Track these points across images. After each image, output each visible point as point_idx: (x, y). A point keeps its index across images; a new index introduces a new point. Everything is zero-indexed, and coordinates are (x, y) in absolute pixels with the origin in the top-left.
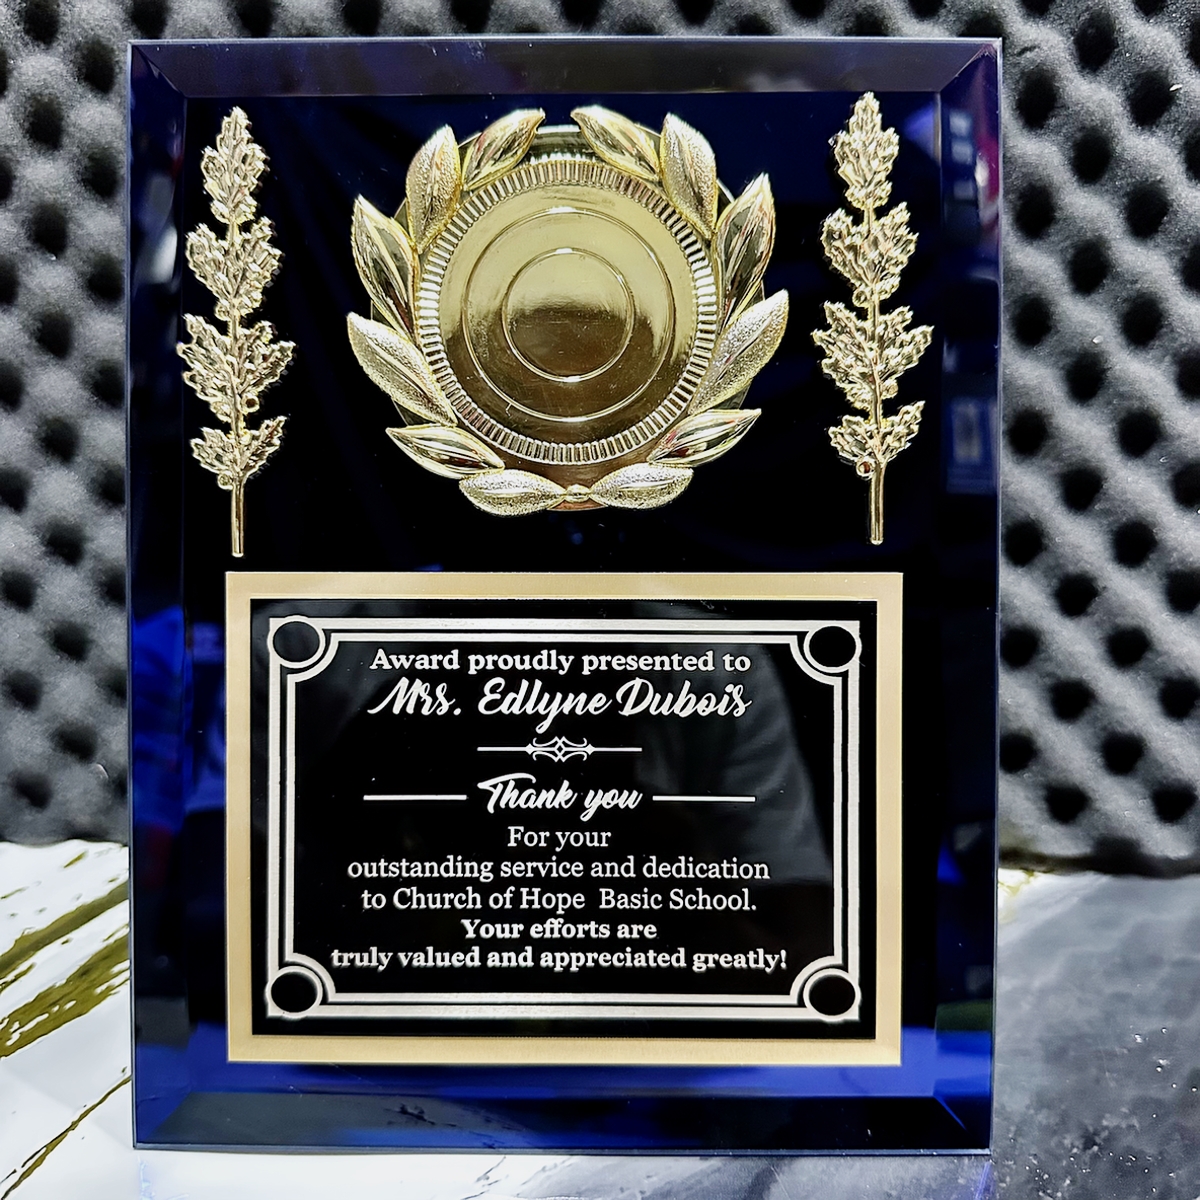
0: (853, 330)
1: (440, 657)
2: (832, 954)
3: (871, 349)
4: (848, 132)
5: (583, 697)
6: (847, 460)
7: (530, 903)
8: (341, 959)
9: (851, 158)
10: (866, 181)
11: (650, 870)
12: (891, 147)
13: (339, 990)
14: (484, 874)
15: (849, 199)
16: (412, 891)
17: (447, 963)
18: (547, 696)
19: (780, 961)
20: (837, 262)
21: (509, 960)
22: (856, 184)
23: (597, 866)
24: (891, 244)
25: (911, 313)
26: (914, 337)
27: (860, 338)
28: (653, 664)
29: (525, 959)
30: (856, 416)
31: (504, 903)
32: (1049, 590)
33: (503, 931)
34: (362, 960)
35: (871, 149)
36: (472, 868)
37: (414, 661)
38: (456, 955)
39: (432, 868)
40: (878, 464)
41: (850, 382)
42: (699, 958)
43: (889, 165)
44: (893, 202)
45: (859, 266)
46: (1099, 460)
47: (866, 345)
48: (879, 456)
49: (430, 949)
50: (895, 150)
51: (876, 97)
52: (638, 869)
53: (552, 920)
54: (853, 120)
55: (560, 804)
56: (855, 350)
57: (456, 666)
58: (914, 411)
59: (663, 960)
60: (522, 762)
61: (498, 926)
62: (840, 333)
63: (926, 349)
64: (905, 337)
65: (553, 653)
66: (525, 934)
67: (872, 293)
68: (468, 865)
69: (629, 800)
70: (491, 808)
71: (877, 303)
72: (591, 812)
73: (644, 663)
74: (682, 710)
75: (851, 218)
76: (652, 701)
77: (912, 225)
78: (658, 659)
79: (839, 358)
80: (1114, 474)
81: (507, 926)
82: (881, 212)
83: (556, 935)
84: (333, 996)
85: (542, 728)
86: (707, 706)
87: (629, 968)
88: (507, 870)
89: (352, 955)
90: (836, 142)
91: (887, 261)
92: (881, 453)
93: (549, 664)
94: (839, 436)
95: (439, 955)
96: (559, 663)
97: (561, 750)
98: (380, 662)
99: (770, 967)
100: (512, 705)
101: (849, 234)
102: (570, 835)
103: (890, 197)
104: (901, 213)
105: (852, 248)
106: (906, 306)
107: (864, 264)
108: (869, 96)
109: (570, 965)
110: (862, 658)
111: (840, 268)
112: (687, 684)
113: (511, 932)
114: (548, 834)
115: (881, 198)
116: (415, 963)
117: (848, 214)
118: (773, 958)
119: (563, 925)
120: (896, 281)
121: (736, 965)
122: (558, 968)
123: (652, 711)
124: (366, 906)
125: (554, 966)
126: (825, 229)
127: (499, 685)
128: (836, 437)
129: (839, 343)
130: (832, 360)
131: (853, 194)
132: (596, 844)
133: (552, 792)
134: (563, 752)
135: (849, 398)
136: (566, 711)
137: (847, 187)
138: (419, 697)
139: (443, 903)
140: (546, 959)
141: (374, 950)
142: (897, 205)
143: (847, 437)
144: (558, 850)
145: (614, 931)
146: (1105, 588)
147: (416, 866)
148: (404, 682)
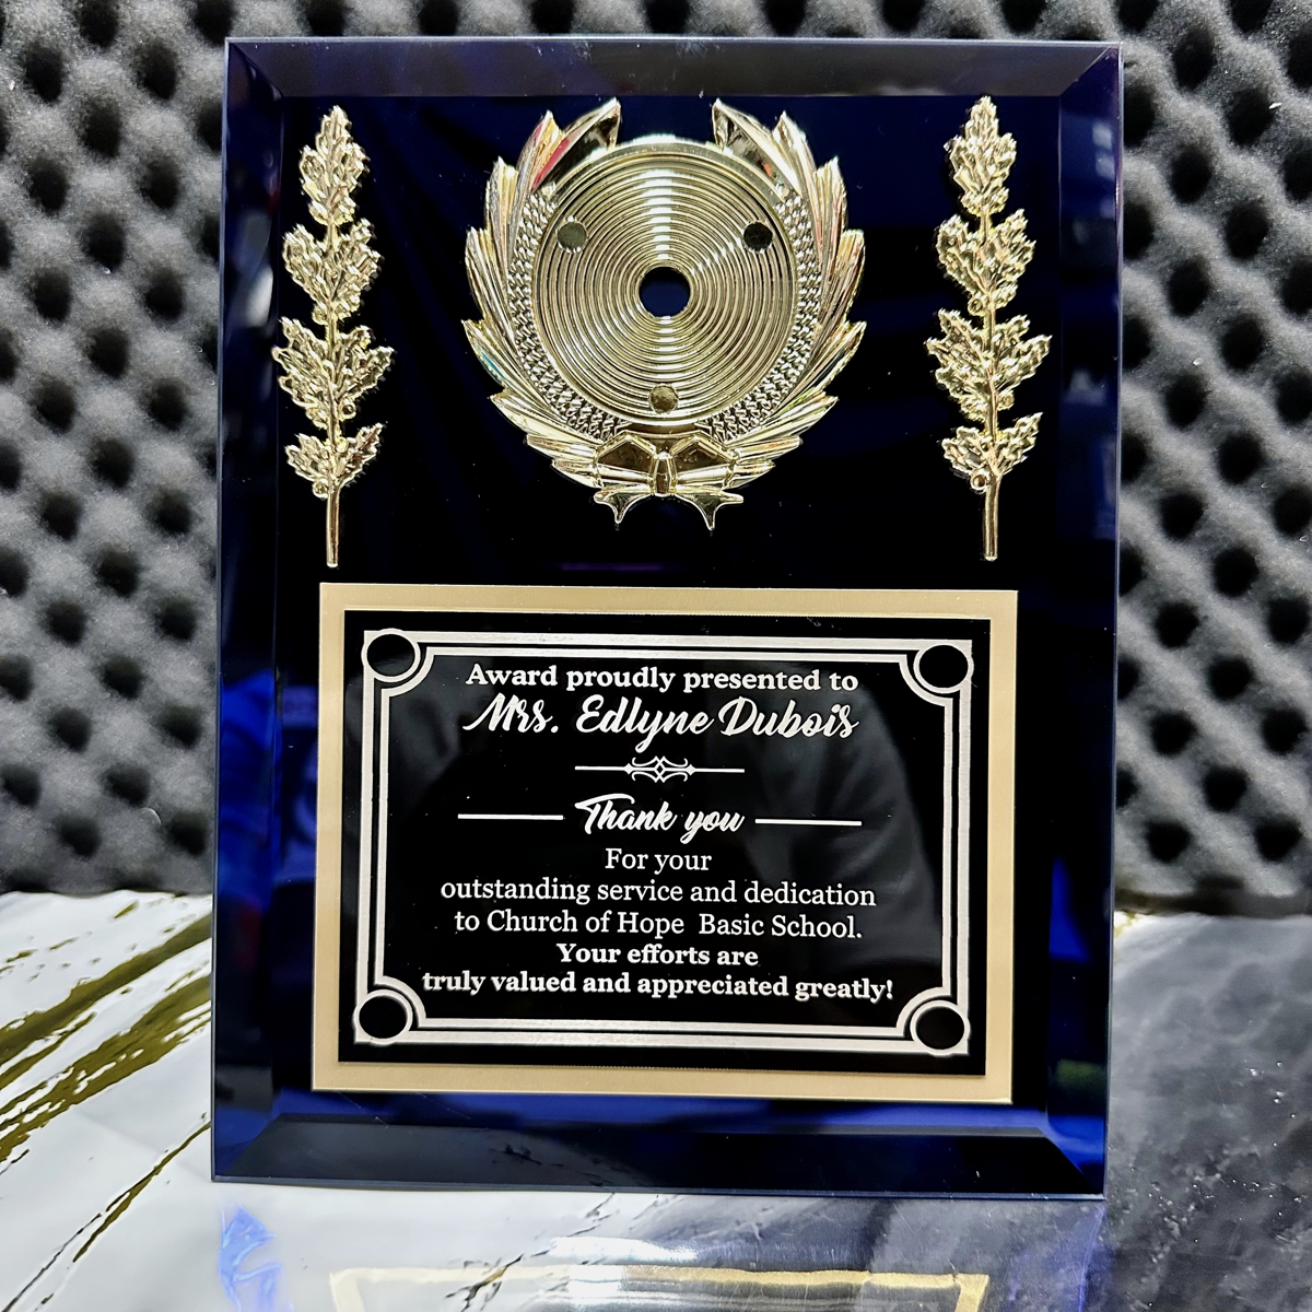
0: (968, 338)
1: (538, 673)
2: (940, 985)
3: (987, 359)
4: (964, 137)
5: (684, 716)
6: (961, 473)
7: (628, 927)
8: (432, 983)
9: (967, 163)
10: (982, 187)
11: (751, 895)
12: (1009, 152)
13: (429, 1015)
14: (580, 897)
15: (965, 206)
16: (506, 914)
17: (541, 988)
18: (647, 715)
19: (886, 991)
20: (951, 269)
21: (606, 985)
22: (972, 190)
23: (697, 891)
24: (1008, 251)
25: (1028, 322)
26: (1031, 347)
27: (975, 347)
28: (757, 683)
29: (622, 985)
30: (970, 427)
31: (601, 927)
32: (1148, 620)
33: (599, 956)
34: (454, 984)
35: (988, 154)
36: (568, 890)
37: (511, 676)
38: (550, 980)
39: (527, 890)
40: (993, 477)
41: (965, 393)
42: (802, 987)
43: (1006, 171)
44: (1010, 209)
45: (974, 273)
46: (1200, 486)
47: (980, 355)
48: (995, 469)
49: (524, 974)
50: (1012, 155)
51: (994, 101)
52: (739, 894)
53: (651, 945)
54: (969, 124)
55: (659, 826)
56: (970, 359)
57: (554, 682)
58: (1030, 423)
59: (764, 988)
60: (621, 783)
61: (595, 951)
62: (955, 342)
63: (1043, 359)
64: (1022, 347)
65: (654, 670)
66: (622, 959)
67: (988, 302)
68: (564, 887)
69: (731, 823)
70: (588, 829)
71: (993, 311)
72: (691, 835)
73: (747, 682)
74: (786, 731)
75: (967, 224)
76: (755, 721)
77: (1029, 232)
78: (762, 678)
79: (954, 368)
80: (1216, 499)
81: (603, 951)
82: (997, 219)
83: (654, 961)
84: (423, 1021)
85: (642, 747)
86: (813, 727)
87: (729, 996)
88: (604, 892)
89: (443, 979)
90: (951, 148)
91: (1004, 269)
92: (996, 466)
93: (650, 681)
94: (952, 448)
95: (533, 980)
96: (660, 681)
97: (661, 770)
98: (476, 677)
99: (875, 997)
100: (610, 723)
101: (964, 241)
102: (669, 859)
103: (1007, 203)
104: (1018, 220)
105: (967, 255)
106: (1023, 315)
107: (980, 272)
108: (986, 100)
109: (668, 991)
110: (974, 679)
111: (955, 276)
112: (792, 704)
113: (608, 957)
114: (646, 857)
115: (997, 205)
116: (509, 988)
117: (964, 219)
118: (879, 989)
119: (661, 950)
120: (1013, 289)
121: (840, 994)
122: (656, 995)
123: (756, 731)
124: (459, 928)
125: (652, 993)
126: (940, 236)
127: (598, 702)
128: (949, 449)
129: (953, 353)
130: (947, 370)
131: (969, 200)
132: (696, 867)
133: (652, 813)
134: (663, 772)
135: (963, 409)
136: (667, 730)
137: (963, 193)
138: (516, 714)
139: (538, 925)
140: (644, 986)
141: (467, 973)
142: (1014, 212)
143: (961, 449)
144: (657, 873)
145: (714, 957)
146: (1206, 617)
147: (511, 888)
148: (501, 698)
